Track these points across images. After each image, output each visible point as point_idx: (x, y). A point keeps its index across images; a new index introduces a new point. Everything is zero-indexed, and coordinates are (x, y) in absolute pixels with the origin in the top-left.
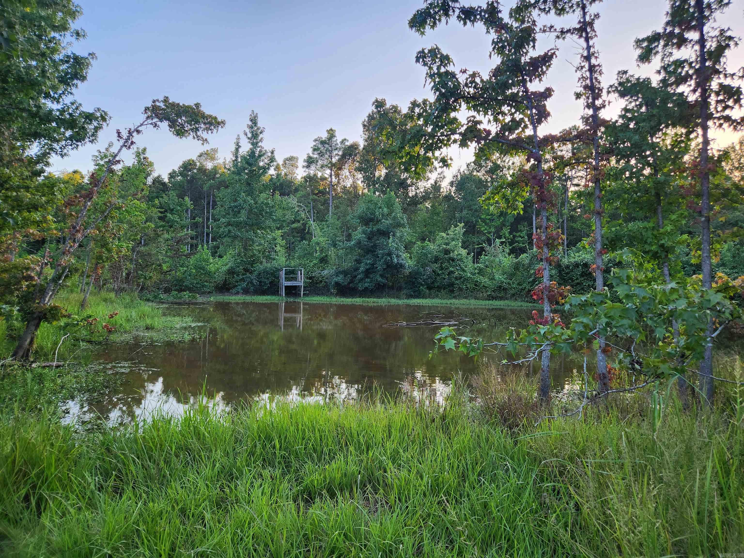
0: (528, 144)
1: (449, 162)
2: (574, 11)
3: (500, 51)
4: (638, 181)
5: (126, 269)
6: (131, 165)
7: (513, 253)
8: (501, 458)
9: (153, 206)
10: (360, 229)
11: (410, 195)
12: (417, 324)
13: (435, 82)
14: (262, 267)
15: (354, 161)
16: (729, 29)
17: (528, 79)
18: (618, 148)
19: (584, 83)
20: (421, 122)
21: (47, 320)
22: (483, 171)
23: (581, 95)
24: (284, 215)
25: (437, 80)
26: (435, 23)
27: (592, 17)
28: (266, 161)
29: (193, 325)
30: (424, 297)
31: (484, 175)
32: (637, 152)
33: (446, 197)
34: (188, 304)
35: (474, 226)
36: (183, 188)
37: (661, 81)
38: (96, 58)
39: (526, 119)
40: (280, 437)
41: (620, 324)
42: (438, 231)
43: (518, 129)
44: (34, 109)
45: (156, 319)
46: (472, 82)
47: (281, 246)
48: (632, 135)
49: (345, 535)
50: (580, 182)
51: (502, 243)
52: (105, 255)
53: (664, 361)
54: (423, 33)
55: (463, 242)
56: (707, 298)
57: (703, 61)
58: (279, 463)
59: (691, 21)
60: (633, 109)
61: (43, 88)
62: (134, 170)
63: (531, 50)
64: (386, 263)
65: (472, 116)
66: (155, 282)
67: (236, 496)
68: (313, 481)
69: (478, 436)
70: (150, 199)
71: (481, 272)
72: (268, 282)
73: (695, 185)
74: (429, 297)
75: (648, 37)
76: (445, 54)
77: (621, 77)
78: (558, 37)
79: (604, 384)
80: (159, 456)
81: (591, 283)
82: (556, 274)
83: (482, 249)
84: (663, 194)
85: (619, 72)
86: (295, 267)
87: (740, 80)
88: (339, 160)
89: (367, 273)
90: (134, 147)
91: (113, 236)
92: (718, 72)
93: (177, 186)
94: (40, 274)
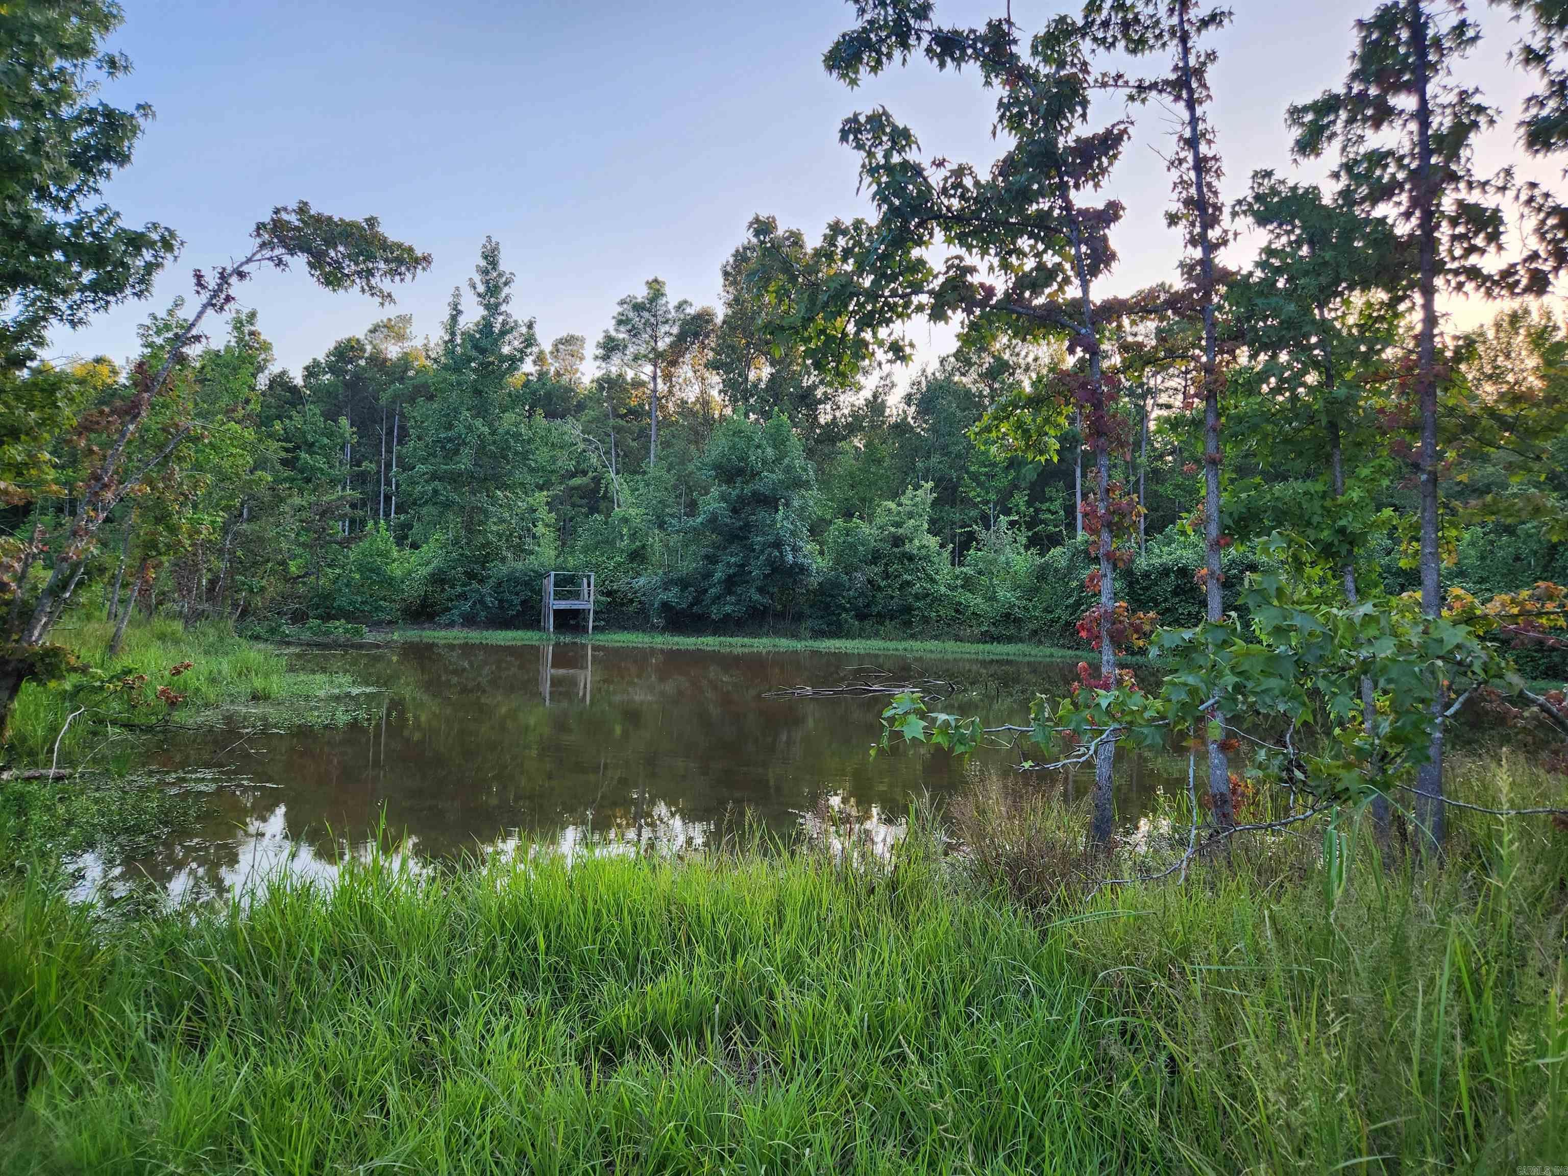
0: (1070, 317)
1: (908, 350)
2: (1164, 45)
3: (1015, 123)
4: (1295, 398)
5: (209, 570)
6: (222, 348)
7: (1035, 546)
8: (1014, 968)
9: (270, 436)
10: (714, 491)
11: (822, 421)
12: (835, 693)
13: (879, 184)
14: (504, 569)
15: (703, 346)
16: (1477, 90)
17: (1071, 183)
18: (1254, 329)
19: (1184, 194)
20: (849, 267)
21: (35, 677)
22: (973, 375)
23: (1180, 219)
24: (554, 459)
25: (884, 179)
26: (879, 62)
27: (1202, 59)
28: (516, 343)
29: (355, 691)
30: (849, 635)
31: (975, 382)
32: (1292, 338)
33: (896, 426)
34: (345, 646)
35: (955, 488)
36: (336, 398)
37: (1340, 193)
38: (154, 115)
39: (1067, 266)
40: (547, 926)
41: (1263, 687)
42: (880, 496)
43: (1050, 285)
44: (16, 221)
45: (275, 678)
46: (958, 185)
47: (547, 525)
48: (1282, 302)
49: (689, 1130)
50: (1172, 401)
51: (1012, 524)
52: (164, 538)
53: (1348, 766)
54: (854, 82)
55: (932, 522)
56: (1435, 634)
57: (1426, 154)
58: (546, 981)
59: (1401, 72)
60: (1283, 250)
61: (36, 176)
62: (228, 357)
63: (1077, 122)
64: (770, 562)
65: (957, 257)
66: (273, 599)
67: (454, 1051)
68: (617, 1018)
69: (966, 923)
70: (263, 421)
71: (968, 584)
72: (516, 600)
73: (1408, 406)
74: (860, 636)
75: (1316, 103)
76: (901, 127)
77: (1260, 185)
78: (1131, 98)
79: (1224, 815)
80: (285, 968)
81: (1194, 609)
82: (1122, 590)
83: (971, 537)
84: (1344, 425)
85: (1256, 174)
86: (576, 568)
87: (1499, 195)
88: (671, 346)
89: (730, 583)
90: (231, 306)
91: (182, 499)
92: (1454, 178)
93: (323, 394)
94: (21, 578)
